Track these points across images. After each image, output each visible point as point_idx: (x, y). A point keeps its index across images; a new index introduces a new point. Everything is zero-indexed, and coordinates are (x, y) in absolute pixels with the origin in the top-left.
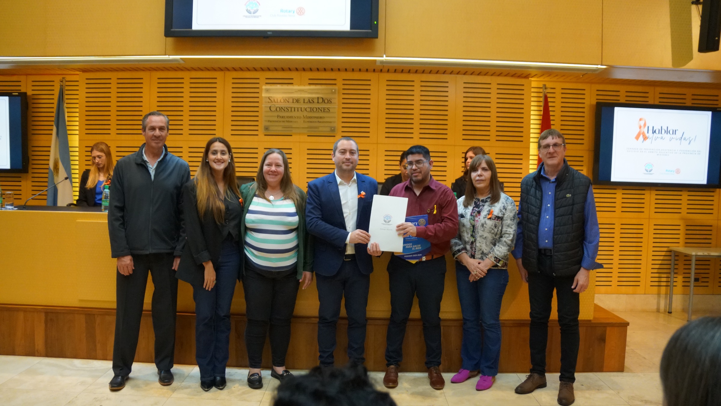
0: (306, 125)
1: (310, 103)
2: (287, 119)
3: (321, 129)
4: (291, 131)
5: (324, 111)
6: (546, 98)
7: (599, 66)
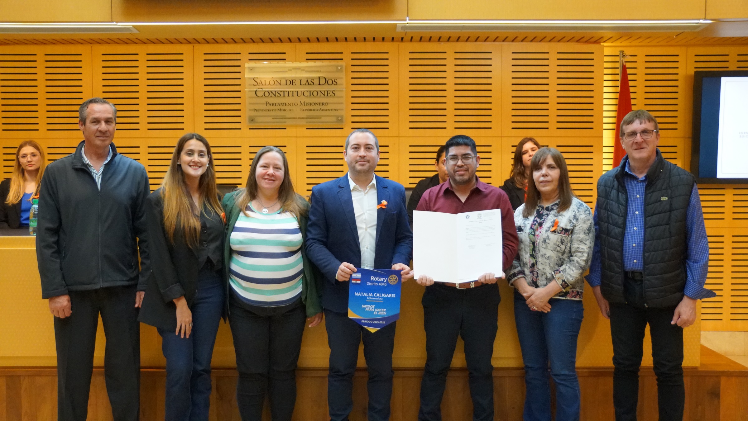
0: (304, 114)
1: (309, 84)
2: (279, 107)
3: (324, 119)
4: (285, 122)
5: (327, 96)
6: (624, 69)
7: (702, 21)
